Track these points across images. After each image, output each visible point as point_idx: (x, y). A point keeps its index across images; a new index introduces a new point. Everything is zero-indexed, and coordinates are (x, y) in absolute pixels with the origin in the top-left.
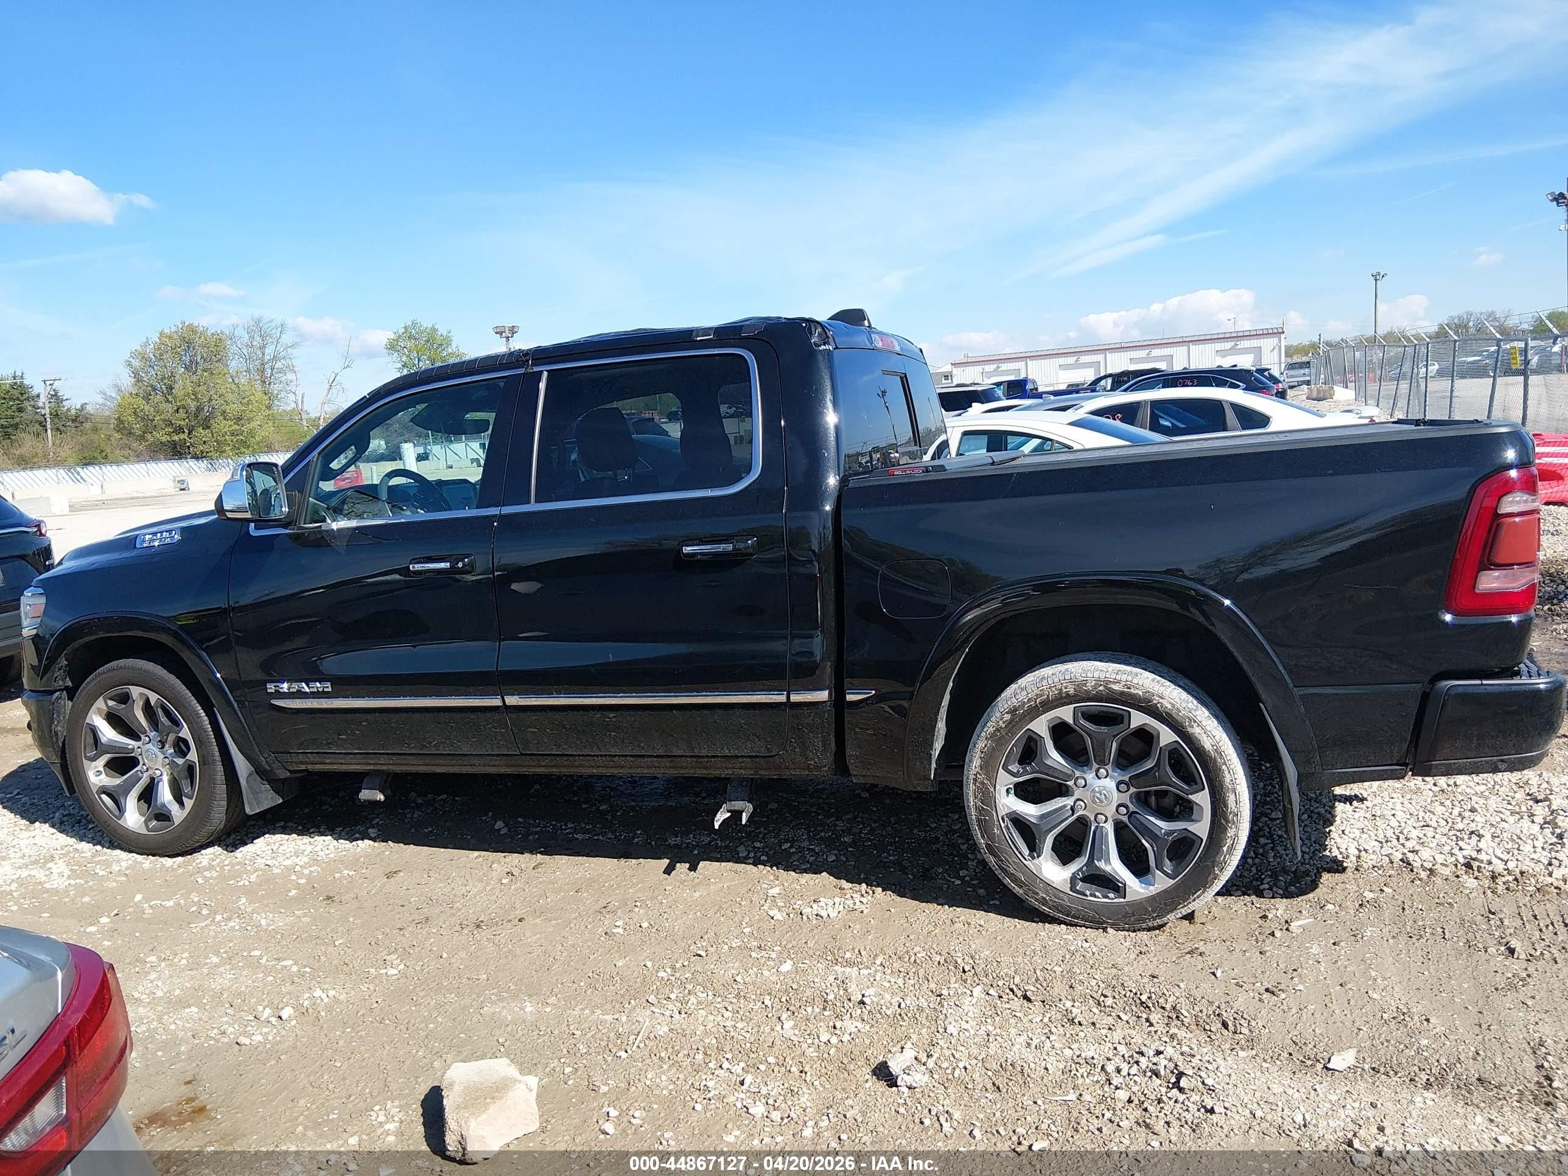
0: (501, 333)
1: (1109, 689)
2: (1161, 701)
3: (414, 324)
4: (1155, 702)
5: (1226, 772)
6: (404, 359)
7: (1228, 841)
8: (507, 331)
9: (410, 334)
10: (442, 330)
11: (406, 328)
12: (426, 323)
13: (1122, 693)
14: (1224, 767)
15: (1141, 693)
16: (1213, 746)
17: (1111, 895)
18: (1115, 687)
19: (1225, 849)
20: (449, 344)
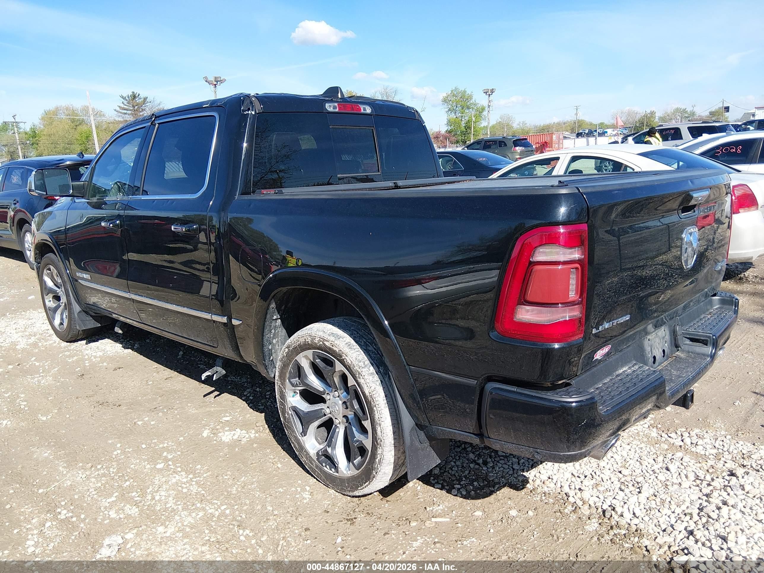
0: (486, 93)
1: (324, 344)
2: (346, 358)
3: (456, 89)
4: (343, 358)
5: (376, 412)
6: (450, 106)
7: (378, 456)
8: (489, 92)
9: (454, 94)
10: (468, 92)
11: (452, 91)
12: (461, 89)
13: (330, 348)
14: (375, 408)
15: (337, 351)
16: (370, 393)
17: (333, 470)
18: (327, 344)
19: (377, 460)
20: (471, 99)
